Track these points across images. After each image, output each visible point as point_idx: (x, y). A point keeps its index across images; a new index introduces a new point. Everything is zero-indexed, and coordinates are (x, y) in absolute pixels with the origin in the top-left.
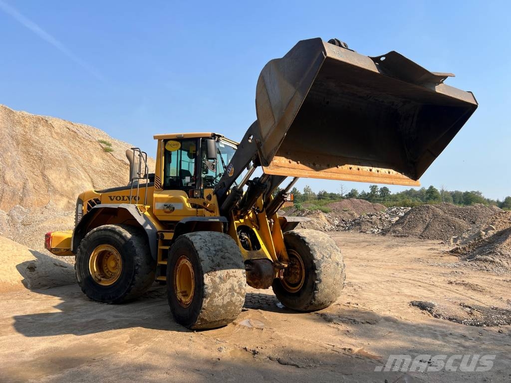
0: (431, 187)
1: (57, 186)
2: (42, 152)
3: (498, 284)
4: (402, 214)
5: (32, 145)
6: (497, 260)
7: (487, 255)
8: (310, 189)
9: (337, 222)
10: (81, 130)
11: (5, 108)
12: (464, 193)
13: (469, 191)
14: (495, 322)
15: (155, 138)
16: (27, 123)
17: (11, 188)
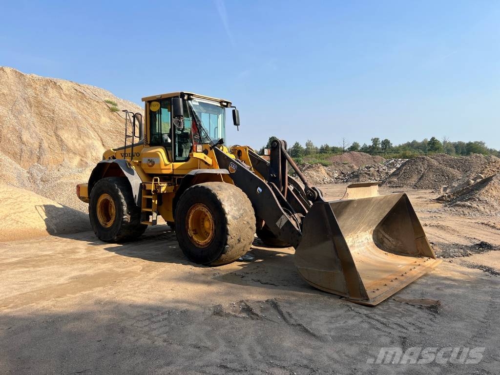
0: (433, 139)
1: (70, 145)
2: (53, 113)
3: (469, 226)
4: (398, 166)
5: (44, 107)
6: (475, 205)
7: (466, 201)
8: (312, 144)
9: (336, 175)
10: (88, 91)
11: (16, 72)
12: (467, 144)
13: (472, 141)
14: (452, 255)
15: (143, 100)
16: (37, 86)
17: (28, 147)
